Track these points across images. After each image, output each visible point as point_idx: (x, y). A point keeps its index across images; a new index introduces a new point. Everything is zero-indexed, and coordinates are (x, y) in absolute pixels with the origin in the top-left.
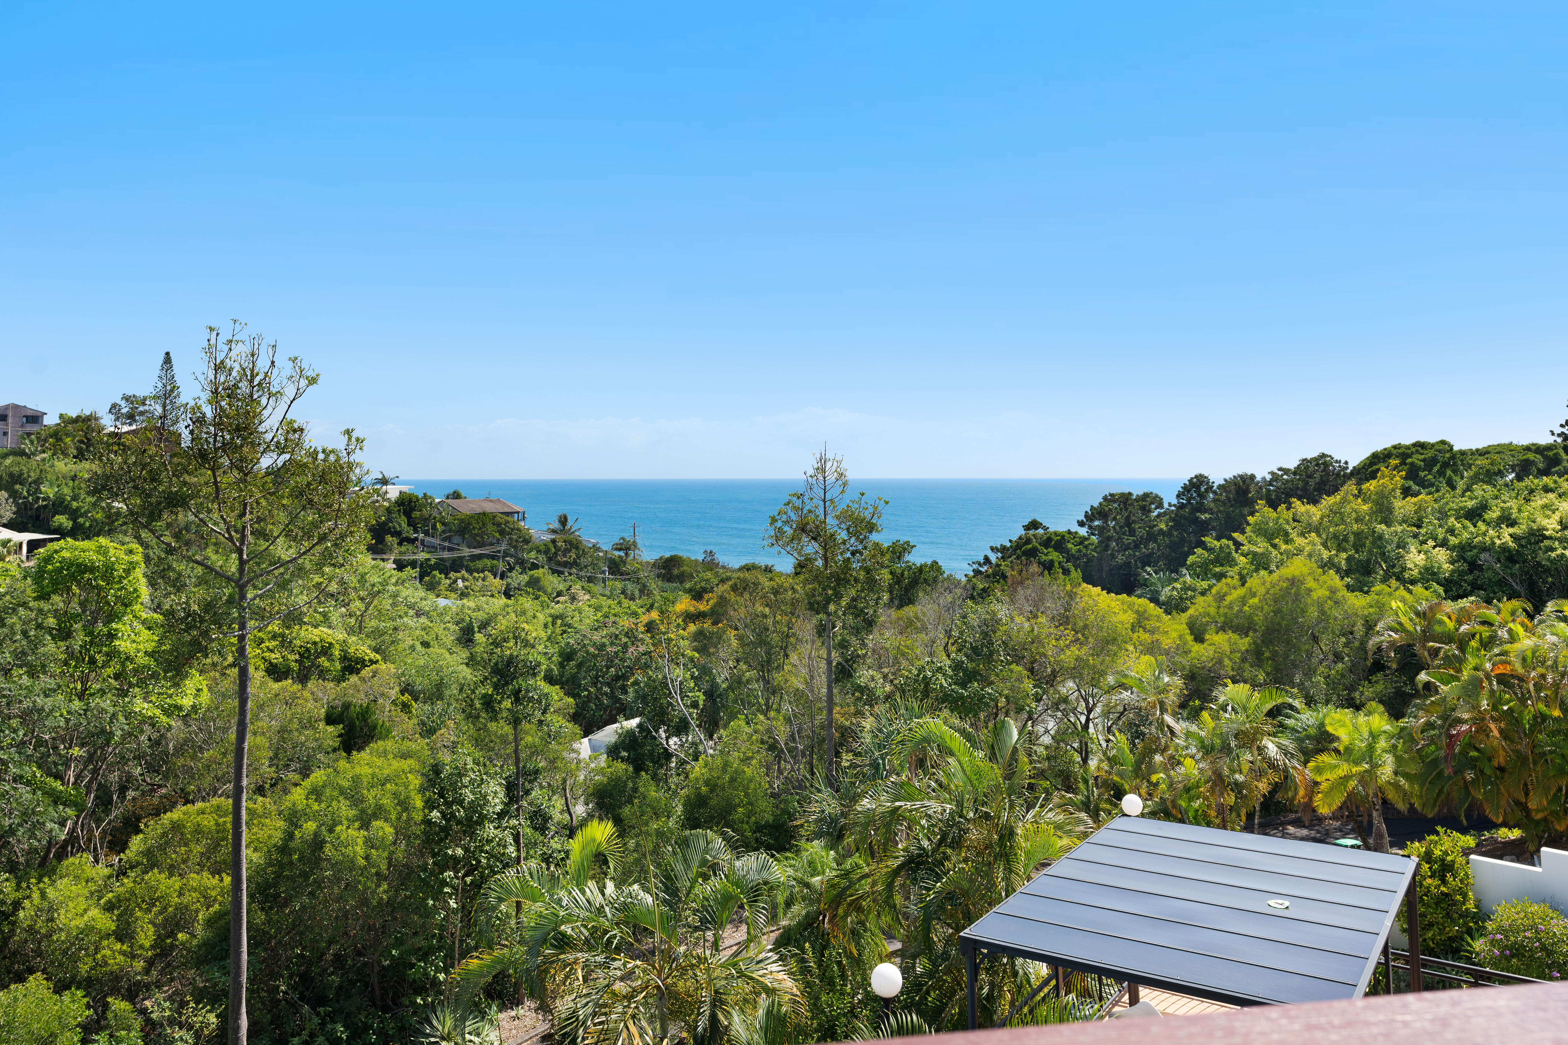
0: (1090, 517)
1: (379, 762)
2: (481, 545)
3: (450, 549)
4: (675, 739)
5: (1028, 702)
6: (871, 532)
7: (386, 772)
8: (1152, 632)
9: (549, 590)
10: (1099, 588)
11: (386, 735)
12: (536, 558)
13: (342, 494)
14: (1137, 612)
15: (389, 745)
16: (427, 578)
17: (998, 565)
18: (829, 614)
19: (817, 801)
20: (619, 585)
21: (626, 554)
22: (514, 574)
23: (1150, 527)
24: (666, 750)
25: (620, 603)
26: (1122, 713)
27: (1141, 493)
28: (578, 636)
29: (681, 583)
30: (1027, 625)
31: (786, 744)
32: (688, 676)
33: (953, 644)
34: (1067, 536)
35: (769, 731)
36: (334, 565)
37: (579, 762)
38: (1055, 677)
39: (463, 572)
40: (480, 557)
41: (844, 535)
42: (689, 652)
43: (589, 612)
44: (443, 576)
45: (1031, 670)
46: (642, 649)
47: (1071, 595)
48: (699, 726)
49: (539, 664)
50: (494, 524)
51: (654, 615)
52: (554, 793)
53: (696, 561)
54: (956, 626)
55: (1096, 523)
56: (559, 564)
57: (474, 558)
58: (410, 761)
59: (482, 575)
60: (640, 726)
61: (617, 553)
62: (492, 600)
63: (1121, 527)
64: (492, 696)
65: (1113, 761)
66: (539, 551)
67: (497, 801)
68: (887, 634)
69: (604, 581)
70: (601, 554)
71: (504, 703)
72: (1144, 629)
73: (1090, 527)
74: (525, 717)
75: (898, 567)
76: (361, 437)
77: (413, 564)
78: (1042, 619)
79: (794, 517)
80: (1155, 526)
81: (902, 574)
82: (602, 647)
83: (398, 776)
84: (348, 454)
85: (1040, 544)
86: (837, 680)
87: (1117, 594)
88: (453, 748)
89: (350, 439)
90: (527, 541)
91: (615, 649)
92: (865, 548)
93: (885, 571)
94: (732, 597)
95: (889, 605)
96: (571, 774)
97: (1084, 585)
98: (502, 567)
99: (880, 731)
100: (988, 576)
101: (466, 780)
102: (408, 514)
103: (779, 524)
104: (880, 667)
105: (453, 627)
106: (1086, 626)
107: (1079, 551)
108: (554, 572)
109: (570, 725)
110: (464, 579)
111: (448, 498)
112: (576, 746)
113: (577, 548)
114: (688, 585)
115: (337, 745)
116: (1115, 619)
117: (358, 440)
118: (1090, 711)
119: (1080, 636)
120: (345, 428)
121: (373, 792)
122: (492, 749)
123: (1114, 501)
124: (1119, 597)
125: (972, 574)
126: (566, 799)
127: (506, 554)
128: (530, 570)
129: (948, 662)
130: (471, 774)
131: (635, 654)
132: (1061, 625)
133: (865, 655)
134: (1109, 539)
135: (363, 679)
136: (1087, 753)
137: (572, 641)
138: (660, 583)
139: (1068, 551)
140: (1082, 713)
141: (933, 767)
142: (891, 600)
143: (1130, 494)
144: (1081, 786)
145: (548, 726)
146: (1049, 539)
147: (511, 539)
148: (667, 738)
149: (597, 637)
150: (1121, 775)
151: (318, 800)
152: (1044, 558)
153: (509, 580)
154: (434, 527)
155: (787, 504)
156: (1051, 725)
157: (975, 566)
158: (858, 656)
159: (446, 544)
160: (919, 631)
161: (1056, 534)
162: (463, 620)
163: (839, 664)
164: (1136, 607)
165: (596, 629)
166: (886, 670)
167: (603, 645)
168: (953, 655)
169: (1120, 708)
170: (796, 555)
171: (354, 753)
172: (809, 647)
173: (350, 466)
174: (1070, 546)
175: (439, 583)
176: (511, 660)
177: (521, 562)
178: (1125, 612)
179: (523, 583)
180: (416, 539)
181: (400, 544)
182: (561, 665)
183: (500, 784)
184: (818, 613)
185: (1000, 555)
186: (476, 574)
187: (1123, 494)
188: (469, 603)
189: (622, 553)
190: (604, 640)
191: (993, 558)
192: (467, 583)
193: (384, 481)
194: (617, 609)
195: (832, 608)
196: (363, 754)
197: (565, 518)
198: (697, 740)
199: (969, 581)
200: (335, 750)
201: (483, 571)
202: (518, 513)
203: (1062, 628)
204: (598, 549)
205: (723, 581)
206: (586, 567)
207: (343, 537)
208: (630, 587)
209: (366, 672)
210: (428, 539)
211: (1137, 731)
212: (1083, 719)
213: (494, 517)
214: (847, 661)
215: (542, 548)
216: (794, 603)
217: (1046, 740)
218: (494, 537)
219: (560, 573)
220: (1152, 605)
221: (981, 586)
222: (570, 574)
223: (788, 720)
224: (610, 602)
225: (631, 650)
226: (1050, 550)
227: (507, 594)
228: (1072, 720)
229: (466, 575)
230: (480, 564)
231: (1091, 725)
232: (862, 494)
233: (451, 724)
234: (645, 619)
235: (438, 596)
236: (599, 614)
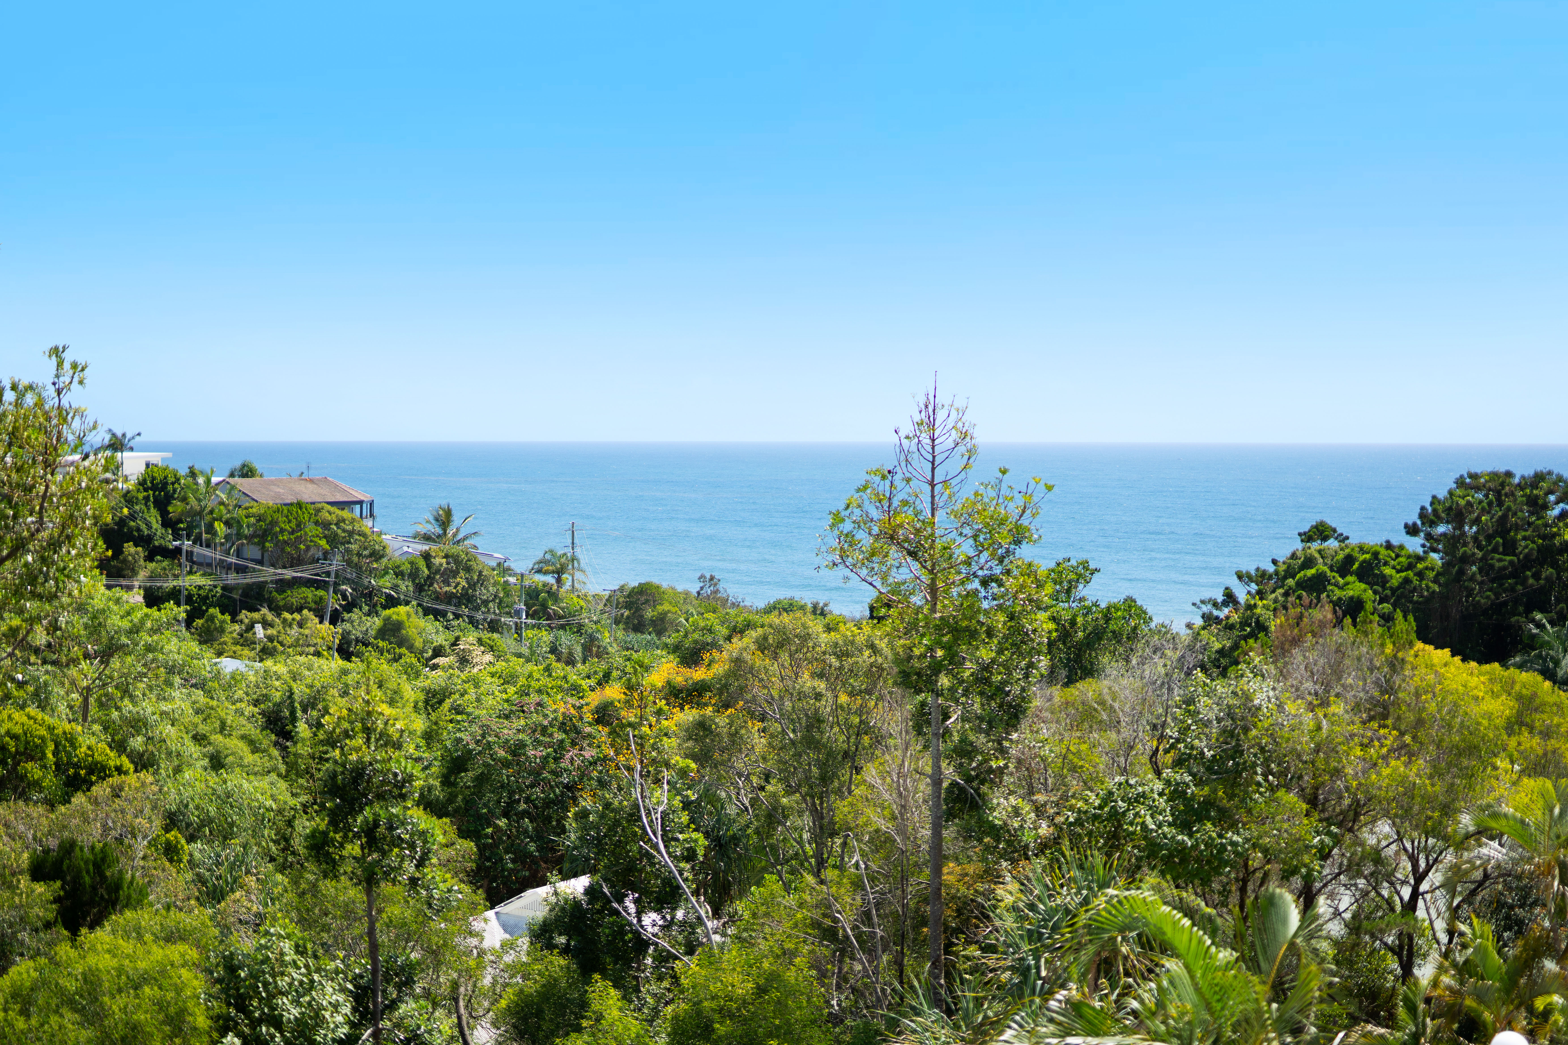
0: (1428, 518)
1: (127, 947)
2: (295, 562)
3: (241, 570)
4: (654, 916)
5: (1306, 859)
6: (1018, 542)
7: (142, 965)
8: (1546, 734)
9: (418, 643)
10: (1447, 652)
11: (137, 901)
12: (395, 587)
13: (50, 466)
14: (1520, 698)
15: (143, 917)
16: (199, 622)
17: (1250, 607)
18: (938, 694)
19: (914, 1032)
20: (546, 637)
21: (559, 581)
22: (356, 614)
23: (1544, 537)
24: (637, 935)
25: (548, 669)
26: (1481, 884)
27: (1529, 472)
28: (475, 728)
29: (660, 633)
30: (1308, 720)
31: (854, 928)
32: (677, 802)
33: (1167, 751)
34: (1383, 552)
35: (825, 905)
36: (40, 597)
37: (481, 953)
38: (1357, 815)
39: (265, 611)
40: (295, 583)
41: (965, 549)
42: (678, 760)
43: (490, 684)
44: (227, 617)
45: (1313, 801)
46: (589, 753)
47: (1395, 665)
48: (696, 893)
49: (410, 778)
50: (317, 523)
51: (614, 692)
52: (435, 1005)
53: (687, 593)
54: (1175, 719)
55: (1441, 529)
56: (438, 598)
57: (283, 585)
58: (182, 947)
59: (297, 616)
60: (591, 892)
61: (540, 579)
62: (316, 662)
63: (1489, 538)
64: (325, 834)
65: (1465, 970)
66: (399, 574)
67: (339, 1019)
68: (1045, 733)
69: (518, 628)
70: (512, 580)
71: (349, 847)
72: (1531, 729)
73: (1429, 537)
74: (386, 874)
75: (1064, 609)
76: (81, 361)
77: (175, 595)
78: (1338, 708)
79: (875, 513)
80: (1554, 535)
81: (1073, 623)
82: (517, 749)
83: (163, 972)
84: (59, 392)
85: (1331, 568)
86: (951, 815)
87: (1480, 662)
88: (257, 923)
89: (60, 365)
90: (377, 555)
91: (541, 752)
92: (1008, 572)
93: (1042, 616)
94: (759, 661)
95: (1051, 678)
96: (470, 974)
97: (1419, 645)
98: (333, 602)
99: (1032, 907)
100: (1231, 627)
101: (283, 983)
102: (162, 505)
103: (847, 526)
104: (1031, 792)
105: (250, 710)
106: (1420, 722)
107: (1407, 581)
108: (427, 612)
109: (467, 889)
110: (266, 624)
111: (232, 475)
112: (477, 925)
113: (468, 569)
114: (671, 639)
115: (51, 916)
116: (1475, 710)
117: (74, 366)
118: (1420, 878)
119: (1408, 739)
120: (52, 344)
121: (121, 1000)
122: (326, 928)
123: (1478, 489)
124: (1487, 667)
125: (1199, 622)
126: (459, 1018)
127: (340, 578)
128: (385, 607)
129: (1159, 786)
130: (291, 970)
131: (577, 762)
132: (1371, 719)
133: (1001, 771)
134: (1466, 560)
135: (95, 802)
136: (1411, 954)
137: (465, 737)
138: (620, 634)
139: (1384, 580)
140: (1404, 882)
141: (1127, 974)
142: (1052, 670)
143: (1509, 474)
144: (1401, 1012)
145: (427, 889)
146: (1349, 559)
147: (348, 551)
148: (639, 914)
149: (510, 730)
150: (1480, 996)
151: (25, 1013)
152: (1338, 593)
153: (347, 626)
154: (210, 529)
155: (864, 488)
156: (1346, 901)
157: (1206, 609)
158: (990, 770)
159: (232, 560)
160: (1103, 726)
161: (1362, 550)
162: (266, 698)
163: (954, 784)
164: (1517, 687)
165: (507, 717)
166: (1041, 798)
167: (522, 745)
168: (1167, 773)
169: (1478, 875)
170: (878, 584)
171: (84, 931)
172: (899, 753)
173: (63, 415)
174: (1388, 571)
175: (222, 631)
176: (358, 773)
177: (369, 594)
178: (1495, 695)
179: (373, 633)
180: (178, 551)
181: (150, 558)
182: (447, 781)
183: (343, 990)
184: (918, 691)
185: (1254, 587)
186: (286, 615)
187: (1494, 475)
188: (278, 667)
189: (550, 579)
190: (521, 736)
191: (1241, 594)
192: (270, 631)
193: (117, 444)
194: (545, 681)
195: (944, 681)
196: (99, 933)
197: (448, 513)
198: (692, 917)
199: (1196, 636)
200: (48, 925)
201: (299, 610)
202: (361, 503)
203: (1375, 725)
204: (507, 571)
205: (737, 631)
206: (486, 603)
207: (54, 545)
208: (567, 641)
209: (100, 790)
210: (197, 549)
211: (1508, 917)
212: (1406, 892)
213: (319, 510)
214: (969, 780)
215: (406, 568)
216: (875, 673)
217: (1336, 929)
218: (318, 547)
219: (438, 614)
220: (1548, 684)
221: (1217, 646)
222: (457, 616)
223: (857, 885)
224: (530, 667)
225: (568, 756)
226: (1350, 578)
227: (345, 651)
228: (1385, 893)
229: (270, 617)
230: (295, 596)
231: (1421, 903)
232: (1004, 472)
233: (251, 881)
234: (594, 699)
235: (219, 654)
236: (512, 690)
